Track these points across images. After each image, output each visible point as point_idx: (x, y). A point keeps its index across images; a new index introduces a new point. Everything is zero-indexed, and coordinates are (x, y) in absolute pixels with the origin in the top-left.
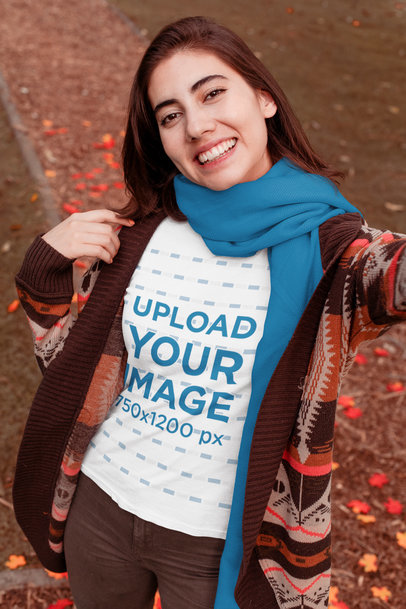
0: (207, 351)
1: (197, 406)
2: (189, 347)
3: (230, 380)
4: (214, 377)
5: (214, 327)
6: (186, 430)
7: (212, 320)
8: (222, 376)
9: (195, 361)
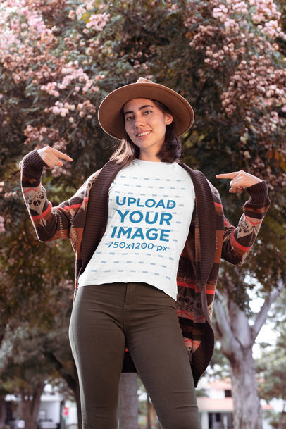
0: (157, 214)
1: (154, 236)
2: (148, 214)
3: (169, 224)
4: (161, 223)
5: (158, 205)
6: (151, 246)
7: (157, 202)
8: (164, 222)
9: (151, 218)
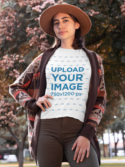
0: (74, 75)
1: (74, 88)
2: (69, 76)
5: (74, 70)
6: (73, 94)
9: (71, 78)
